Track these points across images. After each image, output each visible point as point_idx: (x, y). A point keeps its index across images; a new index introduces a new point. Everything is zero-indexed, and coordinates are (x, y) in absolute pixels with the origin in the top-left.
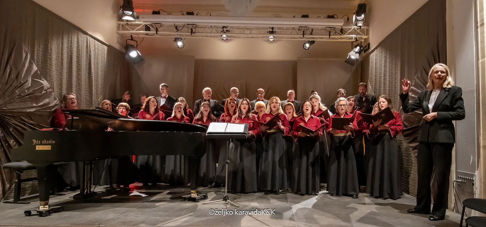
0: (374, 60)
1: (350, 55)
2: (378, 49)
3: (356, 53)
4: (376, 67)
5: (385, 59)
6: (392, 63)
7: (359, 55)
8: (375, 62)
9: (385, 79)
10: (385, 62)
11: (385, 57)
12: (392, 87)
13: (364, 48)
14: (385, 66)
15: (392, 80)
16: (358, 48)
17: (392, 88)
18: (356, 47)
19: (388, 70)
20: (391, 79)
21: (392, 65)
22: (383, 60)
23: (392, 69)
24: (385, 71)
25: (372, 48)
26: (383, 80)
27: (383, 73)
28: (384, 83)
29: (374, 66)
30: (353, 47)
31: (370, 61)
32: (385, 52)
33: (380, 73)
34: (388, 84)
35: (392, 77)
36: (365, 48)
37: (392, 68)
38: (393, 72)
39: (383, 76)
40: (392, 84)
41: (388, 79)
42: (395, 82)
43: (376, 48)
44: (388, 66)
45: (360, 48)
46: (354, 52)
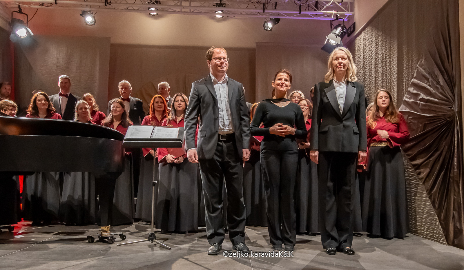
0: (362, 46)
1: (328, 39)
2: (367, 29)
3: (337, 36)
4: (364, 56)
5: (377, 43)
6: (386, 48)
7: (342, 39)
8: (362, 49)
9: (377, 71)
10: (377, 47)
11: (377, 40)
12: (386, 81)
13: (347, 30)
14: (377, 53)
15: (386, 72)
16: (340, 29)
17: (386, 84)
18: (336, 28)
19: (380, 59)
20: (385, 70)
21: (386, 50)
22: (374, 45)
23: (386, 57)
24: (377, 60)
25: (358, 29)
26: (373, 73)
27: (373, 64)
28: (375, 77)
29: (362, 55)
30: (332, 29)
31: (357, 48)
32: (376, 33)
33: (370, 64)
34: (380, 78)
35: (386, 68)
36: (349, 31)
37: (386, 55)
38: (388, 60)
39: (373, 67)
40: (386, 77)
41: (380, 71)
42: (390, 74)
43: (364, 29)
44: (380, 52)
45: (343, 29)
46: (334, 35)
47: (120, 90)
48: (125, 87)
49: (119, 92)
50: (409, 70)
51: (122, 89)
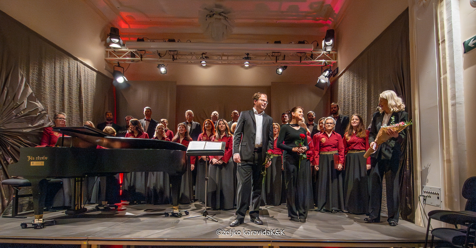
0: (343, 84)
1: (320, 79)
2: (346, 72)
3: (326, 77)
5: (353, 82)
6: (360, 85)
7: (329, 79)
8: (343, 85)
9: (353, 101)
10: (353, 84)
11: (353, 80)
12: (360, 108)
13: (333, 73)
14: (353, 89)
15: (359, 102)
16: (327, 72)
18: (325, 71)
19: (355, 92)
20: (359, 100)
21: (359, 87)
22: (351, 83)
23: (359, 91)
24: (353, 93)
25: (340, 72)
26: (351, 102)
27: (351, 96)
28: (352, 105)
29: (343, 89)
30: (323, 71)
31: (339, 85)
32: (352, 75)
33: (349, 96)
34: (356, 106)
37: (359, 90)
38: (361, 93)
39: (351, 98)
40: (360, 105)
41: (355, 101)
42: (362, 103)
43: (344, 72)
44: (355, 88)
45: (330, 72)
46: (324, 76)
47: (186, 116)
48: (189, 114)
49: (185, 117)
50: (375, 101)
51: (188, 115)
